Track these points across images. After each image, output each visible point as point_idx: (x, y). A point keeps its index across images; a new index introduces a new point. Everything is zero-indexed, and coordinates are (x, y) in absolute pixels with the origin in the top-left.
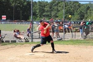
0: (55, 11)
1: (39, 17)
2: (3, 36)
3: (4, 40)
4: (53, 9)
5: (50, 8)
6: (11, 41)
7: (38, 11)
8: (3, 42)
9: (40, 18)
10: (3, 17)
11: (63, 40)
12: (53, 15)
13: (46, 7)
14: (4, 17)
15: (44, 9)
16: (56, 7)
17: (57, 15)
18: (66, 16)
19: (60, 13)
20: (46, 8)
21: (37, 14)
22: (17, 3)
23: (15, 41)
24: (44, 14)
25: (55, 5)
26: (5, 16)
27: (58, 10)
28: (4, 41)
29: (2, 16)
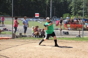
7: (73, 9)
10: (36, 15)
14: (37, 15)
15: (80, 6)
21: (71, 11)
26: (38, 14)
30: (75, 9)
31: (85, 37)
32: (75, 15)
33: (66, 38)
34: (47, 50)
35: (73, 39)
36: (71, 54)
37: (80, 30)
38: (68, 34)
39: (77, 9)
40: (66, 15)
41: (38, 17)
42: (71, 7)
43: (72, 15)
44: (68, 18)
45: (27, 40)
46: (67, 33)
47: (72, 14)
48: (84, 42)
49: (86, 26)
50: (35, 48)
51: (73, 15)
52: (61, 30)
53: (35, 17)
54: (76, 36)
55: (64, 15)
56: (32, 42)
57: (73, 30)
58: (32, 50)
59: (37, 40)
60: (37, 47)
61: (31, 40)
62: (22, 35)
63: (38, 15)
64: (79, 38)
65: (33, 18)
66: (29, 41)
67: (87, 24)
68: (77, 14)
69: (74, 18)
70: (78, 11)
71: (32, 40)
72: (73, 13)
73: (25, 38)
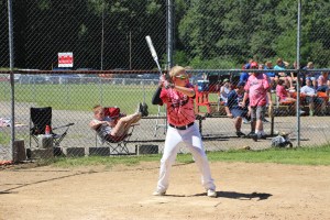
0: (265, 33)
2: (59, 132)
3: (63, 146)
4: (257, 23)
5: (246, 19)
6: (91, 150)
8: (58, 152)
9: (206, 61)
10: (63, 58)
11: (295, 144)
13: (228, 15)
14: (66, 59)
16: (267, 17)
17: (274, 47)
18: (310, 49)
19: (283, 39)
20: (227, 22)
21: (192, 43)
22: (118, 4)
23: (104, 152)
24: (219, 44)
25: (266, 8)
26: (70, 54)
27: (275, 26)
28: (65, 151)
29: (60, 55)
41: (71, 65)
53: (60, 66)
63: (68, 58)
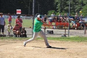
0: (79, 5)
1: (60, 11)
4: (78, 2)
5: (74, 1)
7: (59, 5)
9: (61, 14)
12: (76, 10)
15: (67, 2)
19: (85, 8)
21: (57, 8)
30: (61, 6)
31: (71, 36)
32: (61, 11)
33: (50, 37)
34: (28, 52)
35: (58, 39)
36: (54, 55)
37: (65, 29)
38: (53, 33)
39: (64, 5)
40: (51, 12)
41: (20, 13)
42: (57, 3)
43: (57, 12)
44: (53, 15)
45: (6, 40)
46: (51, 33)
47: (57, 10)
48: (69, 42)
49: (73, 24)
50: (15, 49)
51: (59, 12)
52: (45, 29)
53: (17, 13)
54: (61, 36)
55: (49, 11)
56: (12, 42)
57: (58, 28)
58: (11, 51)
59: (18, 40)
60: (18, 48)
61: (10, 40)
62: (1, 34)
63: (19, 11)
64: (65, 38)
65: (14, 15)
66: (8, 42)
67: (73, 22)
68: (63, 11)
69: (59, 15)
70: (65, 7)
71: (12, 39)
72: (59, 10)
73: (4, 38)
